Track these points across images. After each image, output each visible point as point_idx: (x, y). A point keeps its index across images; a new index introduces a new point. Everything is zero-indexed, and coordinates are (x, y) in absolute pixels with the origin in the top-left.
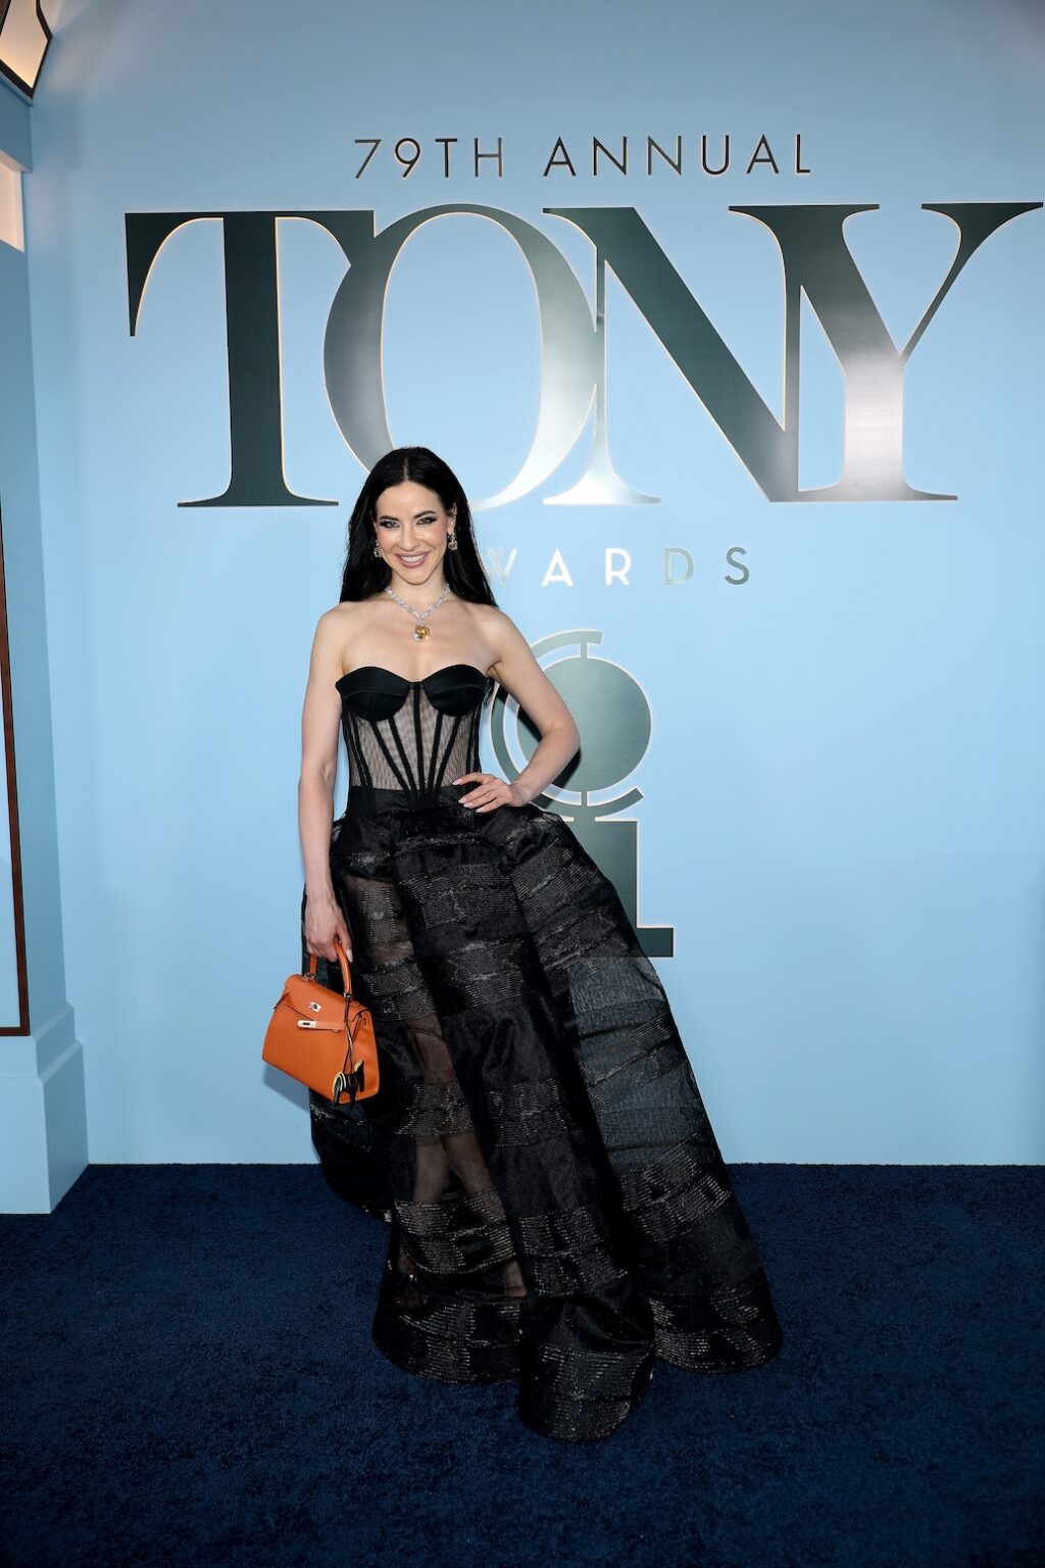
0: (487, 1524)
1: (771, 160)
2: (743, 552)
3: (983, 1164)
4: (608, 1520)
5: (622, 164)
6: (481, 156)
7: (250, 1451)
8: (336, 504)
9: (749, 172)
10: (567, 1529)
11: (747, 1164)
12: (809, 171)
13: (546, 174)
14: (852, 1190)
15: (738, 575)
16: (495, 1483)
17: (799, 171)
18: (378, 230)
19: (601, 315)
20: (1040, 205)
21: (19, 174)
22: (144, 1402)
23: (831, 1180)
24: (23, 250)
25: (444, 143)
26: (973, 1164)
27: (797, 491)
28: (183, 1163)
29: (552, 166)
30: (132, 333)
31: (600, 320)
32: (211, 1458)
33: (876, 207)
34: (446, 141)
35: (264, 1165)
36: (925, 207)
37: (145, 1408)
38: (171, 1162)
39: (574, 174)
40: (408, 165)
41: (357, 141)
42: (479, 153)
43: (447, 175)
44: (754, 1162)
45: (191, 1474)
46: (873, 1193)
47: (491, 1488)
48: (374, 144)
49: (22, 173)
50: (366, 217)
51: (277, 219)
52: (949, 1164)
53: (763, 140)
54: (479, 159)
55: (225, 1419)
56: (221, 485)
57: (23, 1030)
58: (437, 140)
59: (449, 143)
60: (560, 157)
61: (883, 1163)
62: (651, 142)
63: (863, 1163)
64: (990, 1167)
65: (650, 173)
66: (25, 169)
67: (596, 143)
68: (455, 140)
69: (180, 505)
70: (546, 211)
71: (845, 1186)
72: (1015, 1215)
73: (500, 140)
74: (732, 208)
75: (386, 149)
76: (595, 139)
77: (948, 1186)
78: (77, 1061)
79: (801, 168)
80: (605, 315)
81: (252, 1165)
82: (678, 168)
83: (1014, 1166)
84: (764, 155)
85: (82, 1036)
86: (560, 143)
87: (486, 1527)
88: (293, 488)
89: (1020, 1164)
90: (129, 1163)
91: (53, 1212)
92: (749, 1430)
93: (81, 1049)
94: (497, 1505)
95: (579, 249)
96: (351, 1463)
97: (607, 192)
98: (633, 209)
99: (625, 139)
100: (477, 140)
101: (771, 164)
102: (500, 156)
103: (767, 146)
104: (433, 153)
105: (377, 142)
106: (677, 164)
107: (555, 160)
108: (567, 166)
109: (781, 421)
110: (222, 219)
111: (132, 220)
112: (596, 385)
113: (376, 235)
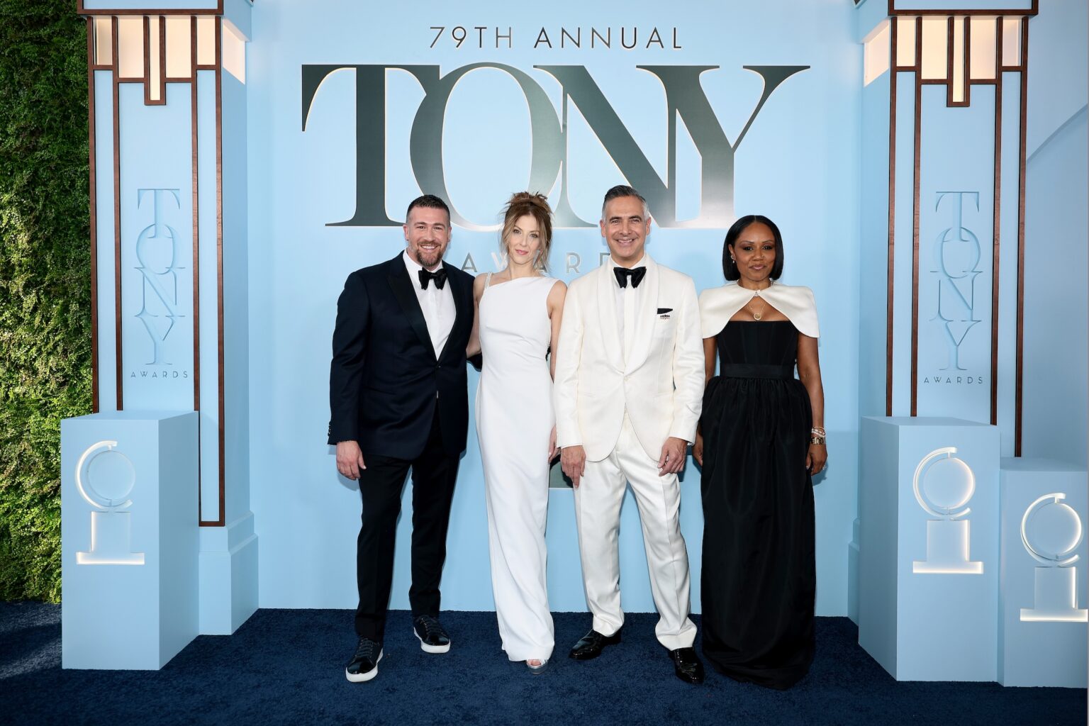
1: (660, 41)
5: (577, 42)
6: (500, 37)
9: (647, 48)
12: (680, 47)
13: (535, 47)
17: (675, 47)
18: (442, 74)
19: (565, 122)
20: (809, 67)
21: (243, 43)
24: (244, 83)
25: (479, 30)
27: (675, 222)
28: (314, 608)
29: (539, 43)
30: (303, 130)
31: (565, 126)
33: (718, 67)
34: (481, 29)
36: (745, 67)
38: (308, 608)
39: (550, 47)
40: (459, 41)
41: (432, 28)
42: (499, 35)
43: (481, 47)
48: (441, 29)
49: (246, 42)
50: (436, 69)
51: (386, 69)
53: (655, 30)
54: (498, 38)
56: (350, 213)
57: (221, 523)
58: (476, 28)
59: (482, 30)
60: (543, 37)
62: (593, 31)
65: (592, 46)
66: (247, 40)
67: (563, 31)
68: (485, 28)
69: (326, 225)
70: (535, 67)
73: (510, 29)
74: (637, 67)
75: (448, 32)
76: (563, 29)
78: (254, 546)
79: (677, 47)
80: (567, 123)
82: (608, 45)
84: (655, 38)
85: (258, 531)
86: (543, 30)
91: (234, 635)
93: (257, 538)
95: (553, 88)
97: (569, 57)
98: (583, 67)
99: (579, 29)
100: (497, 28)
101: (659, 43)
102: (510, 37)
103: (657, 33)
104: (473, 35)
105: (443, 28)
106: (607, 42)
107: (540, 39)
108: (547, 43)
109: (666, 183)
110: (355, 69)
111: (306, 69)
112: (562, 162)
113: (440, 78)
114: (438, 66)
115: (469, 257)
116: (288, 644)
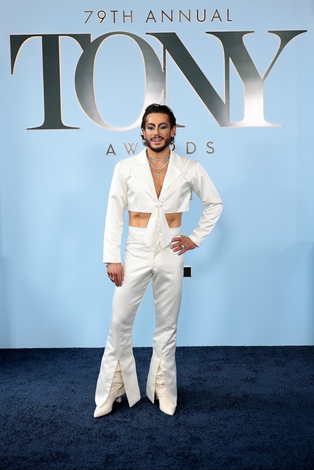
0: (126, 455)
1: (219, 17)
2: (212, 143)
3: (295, 345)
4: (166, 453)
5: (171, 19)
6: (126, 16)
7: (48, 434)
8: (79, 128)
9: (212, 21)
10: (153, 456)
11: (217, 346)
12: (231, 21)
13: (146, 22)
14: (251, 354)
15: (211, 151)
16: (130, 443)
17: (228, 20)
18: (92, 40)
19: (165, 67)
20: (306, 31)
22: (13, 420)
23: (244, 351)
25: (113, 12)
26: (292, 345)
27: (229, 123)
28: (28, 348)
29: (148, 19)
30: (12, 73)
31: (165, 69)
32: (35, 436)
33: (253, 32)
34: (114, 12)
35: (55, 348)
36: (269, 32)
37: (13, 422)
38: (24, 348)
39: (155, 22)
40: (102, 19)
41: (85, 12)
42: (125, 15)
43: (114, 22)
44: (219, 346)
45: (28, 441)
46: (258, 354)
47: (128, 444)
48: (91, 13)
50: (88, 36)
51: (59, 37)
52: (284, 346)
53: (217, 11)
54: (125, 17)
55: (40, 425)
56: (41, 123)
58: (111, 11)
59: (115, 12)
60: (151, 16)
61: (262, 346)
62: (180, 12)
63: (255, 346)
64: (297, 346)
65: (180, 22)
67: (163, 12)
68: (117, 11)
69: (27, 129)
70: (147, 34)
71: (249, 352)
72: (305, 361)
73: (131, 11)
74: (207, 33)
75: (95, 14)
76: (162, 11)
77: (283, 352)
79: (229, 20)
80: (166, 67)
81: (51, 348)
82: (189, 20)
83: (305, 346)
84: (217, 16)
86: (151, 12)
87: (126, 456)
88: (65, 124)
89: (307, 345)
90: (10, 348)
92: (215, 426)
94: (130, 449)
95: (157, 46)
96: (81, 437)
97: (166, 28)
99: (172, 10)
100: (124, 11)
101: (219, 18)
102: (131, 16)
103: (218, 12)
104: (110, 15)
105: (92, 12)
106: (189, 18)
107: (149, 18)
108: (153, 19)
109: (224, 100)
110: (41, 37)
111: (12, 37)
112: (163, 89)
113: (91, 42)
114: (90, 34)
115: (111, 146)
116: (15, 368)
